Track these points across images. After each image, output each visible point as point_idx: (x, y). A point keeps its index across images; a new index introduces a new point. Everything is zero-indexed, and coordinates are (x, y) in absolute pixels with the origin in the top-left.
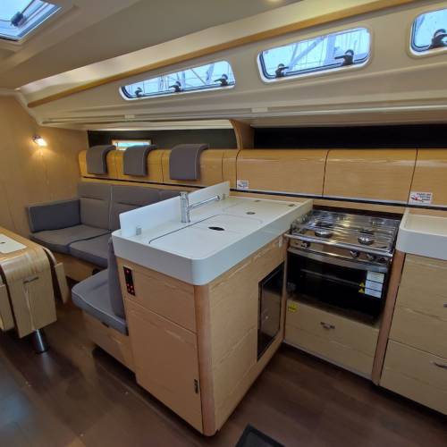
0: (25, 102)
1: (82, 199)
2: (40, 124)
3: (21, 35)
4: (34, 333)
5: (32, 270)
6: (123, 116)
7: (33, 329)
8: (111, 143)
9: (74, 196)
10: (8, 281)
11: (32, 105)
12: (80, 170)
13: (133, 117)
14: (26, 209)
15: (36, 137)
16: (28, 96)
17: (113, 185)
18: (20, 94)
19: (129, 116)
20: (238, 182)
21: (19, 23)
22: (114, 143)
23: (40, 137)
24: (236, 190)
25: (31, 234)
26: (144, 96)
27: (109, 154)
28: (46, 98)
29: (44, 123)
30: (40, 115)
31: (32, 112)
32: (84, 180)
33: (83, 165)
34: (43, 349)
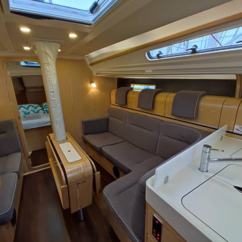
0: (89, 63)
1: (110, 117)
2: (95, 75)
3: (93, 21)
4: (79, 211)
5: (83, 177)
6: (144, 71)
7: (79, 209)
8: (130, 86)
9: (106, 115)
10: (69, 183)
11: (91, 65)
12: (111, 101)
13: (151, 71)
14: (82, 122)
15: (91, 82)
16: (90, 59)
17: (129, 112)
18: (87, 58)
19: (149, 71)
20: (236, 127)
21: (94, 11)
22: (132, 86)
23: (93, 82)
24: (232, 133)
25: (83, 135)
26: (163, 57)
27: (129, 93)
28: (98, 61)
29: (96, 74)
30: (95, 70)
31: (91, 68)
32: (112, 106)
33: (113, 98)
34: (82, 219)
